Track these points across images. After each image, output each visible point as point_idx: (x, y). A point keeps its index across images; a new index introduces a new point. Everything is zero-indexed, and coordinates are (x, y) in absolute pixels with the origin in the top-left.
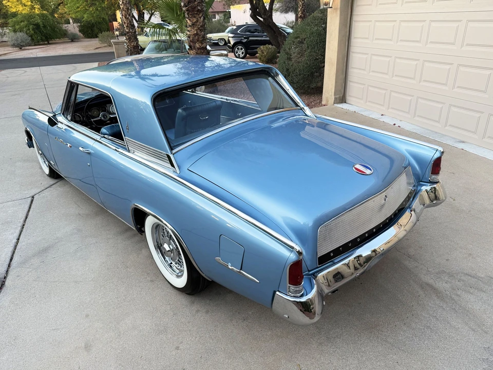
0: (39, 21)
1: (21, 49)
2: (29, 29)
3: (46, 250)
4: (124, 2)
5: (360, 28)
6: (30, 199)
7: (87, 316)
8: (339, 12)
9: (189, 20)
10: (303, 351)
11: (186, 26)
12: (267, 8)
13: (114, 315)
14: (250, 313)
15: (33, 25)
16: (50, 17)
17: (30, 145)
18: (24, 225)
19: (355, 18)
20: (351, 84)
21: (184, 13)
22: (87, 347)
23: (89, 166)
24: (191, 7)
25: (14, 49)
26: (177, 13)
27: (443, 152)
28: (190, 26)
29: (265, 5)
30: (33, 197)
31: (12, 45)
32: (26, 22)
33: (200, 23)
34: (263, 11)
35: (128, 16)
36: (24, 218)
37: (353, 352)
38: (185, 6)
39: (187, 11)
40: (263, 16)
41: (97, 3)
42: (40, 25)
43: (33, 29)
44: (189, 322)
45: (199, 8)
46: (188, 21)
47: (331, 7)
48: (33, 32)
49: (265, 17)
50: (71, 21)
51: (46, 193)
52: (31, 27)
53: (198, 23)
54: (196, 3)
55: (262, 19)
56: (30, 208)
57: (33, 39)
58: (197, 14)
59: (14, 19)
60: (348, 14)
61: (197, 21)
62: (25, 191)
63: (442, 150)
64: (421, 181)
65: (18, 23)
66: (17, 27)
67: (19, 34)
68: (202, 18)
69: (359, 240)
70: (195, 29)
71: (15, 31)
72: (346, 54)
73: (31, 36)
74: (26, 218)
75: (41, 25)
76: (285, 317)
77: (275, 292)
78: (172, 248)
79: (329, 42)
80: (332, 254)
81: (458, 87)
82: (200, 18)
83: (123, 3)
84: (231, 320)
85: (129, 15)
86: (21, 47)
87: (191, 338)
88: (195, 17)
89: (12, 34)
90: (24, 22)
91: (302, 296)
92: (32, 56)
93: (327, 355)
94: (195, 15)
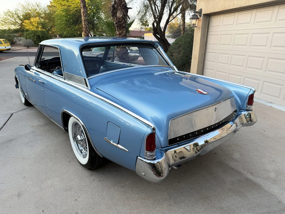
0: (40, 34)
1: (28, 48)
2: (34, 38)
3: (11, 141)
4: (85, 24)
5: (212, 39)
6: (10, 115)
7: (24, 177)
8: (201, 29)
9: (118, 31)
10: (157, 208)
11: (116, 35)
12: (162, 30)
13: (41, 178)
14: (127, 183)
15: (37, 36)
16: (46, 32)
17: (17, 87)
18: (2, 127)
19: (210, 33)
20: (207, 70)
21: (115, 28)
22: (19, 195)
23: (43, 91)
24: (119, 24)
25: (25, 47)
26: (111, 28)
27: (255, 91)
28: (118, 35)
29: (161, 28)
30: (12, 114)
31: (24, 45)
32: (33, 34)
33: (124, 34)
34: (159, 32)
35: (86, 31)
36: (4, 124)
37: (191, 212)
38: (116, 23)
39: (117, 26)
40: (160, 34)
41: (72, 27)
42: (40, 36)
43: (36, 38)
44: (87, 186)
45: (124, 25)
46: (117, 32)
47: (197, 27)
48: (36, 39)
50: (58, 36)
51: (20, 113)
52: (35, 37)
53: (123, 34)
54: (122, 22)
55: (159, 36)
56: (9, 119)
57: (35, 43)
59: (27, 32)
60: (206, 31)
61: (122, 32)
62: (9, 111)
63: (254, 90)
64: (241, 110)
65: (29, 34)
66: (28, 36)
67: (29, 40)
68: (125, 31)
69: (196, 133)
71: (26, 38)
72: (204, 53)
73: (35, 42)
74: (5, 124)
75: (41, 36)
76: (143, 175)
77: (137, 157)
78: (82, 139)
79: (195, 46)
80: (178, 139)
81: (268, 71)
82: (124, 31)
83: (84, 24)
84: (114, 187)
85: (87, 31)
86: (28, 46)
87: (86, 195)
88: (121, 30)
89: (25, 39)
90: (32, 34)
91: (155, 159)
92: (33, 51)
93: (173, 212)
94: (121, 29)
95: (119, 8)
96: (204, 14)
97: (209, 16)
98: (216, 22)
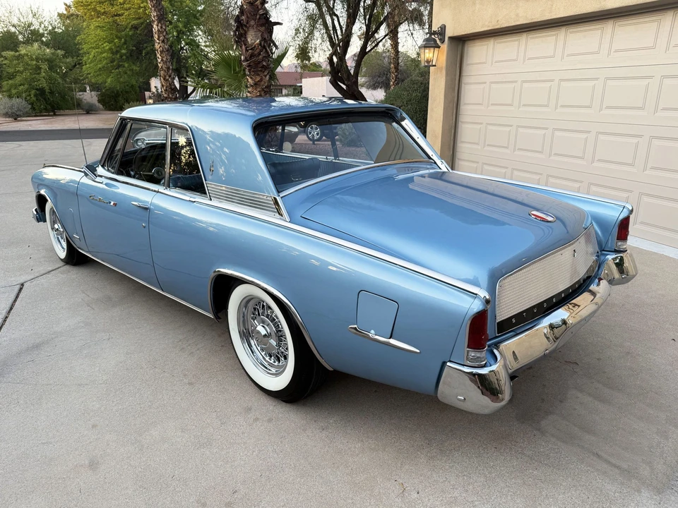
0: (45, 85)
1: (15, 119)
2: (30, 95)
3: (37, 347)
4: (164, 59)
5: (472, 92)
6: (18, 287)
7: (94, 426)
8: (444, 72)
9: (251, 78)
10: (407, 467)
11: (247, 86)
12: (352, 72)
13: (135, 425)
14: (331, 421)
15: (37, 89)
16: (60, 80)
17: (40, 218)
18: (7, 317)
19: (465, 80)
20: (461, 163)
21: (244, 70)
22: (93, 465)
23: (145, 227)
24: (254, 62)
25: (7, 119)
26: (235, 70)
27: (631, 211)
28: (252, 86)
29: (349, 68)
30: (22, 285)
31: (4, 114)
32: (26, 86)
33: (265, 83)
34: (345, 76)
35: (167, 78)
36: (8, 309)
37: (477, 467)
38: (246, 60)
39: (248, 66)
40: (346, 82)
41: (126, 65)
42: (45, 91)
43: (36, 95)
44: (243, 433)
45: (264, 63)
46: (250, 80)
47: (435, 66)
48: (34, 99)
49: (349, 83)
50: (88, 88)
51: (42, 280)
52: (33, 92)
53: (263, 83)
54: (261, 57)
55: (344, 87)
56: (17, 297)
57: (33, 108)
58: (261, 71)
59: (10, 82)
60: (455, 75)
61: (261, 80)
62: (11, 277)
63: (631, 208)
65: (16, 87)
66: (14, 91)
67: (16, 101)
68: (268, 77)
70: (258, 90)
71: (10, 97)
72: (454, 125)
73: (32, 104)
74: (11, 309)
75: (47, 91)
79: (432, 110)
81: (599, 160)
82: (266, 76)
83: (162, 60)
84: (305, 430)
85: (170, 76)
86: (15, 117)
87: (246, 452)
88: (258, 75)
89: (7, 99)
90: (24, 85)
92: (30, 128)
93: (441, 471)
94: (260, 73)
95: (252, 23)
96: (450, 38)
97: (461, 42)
98: (478, 54)
